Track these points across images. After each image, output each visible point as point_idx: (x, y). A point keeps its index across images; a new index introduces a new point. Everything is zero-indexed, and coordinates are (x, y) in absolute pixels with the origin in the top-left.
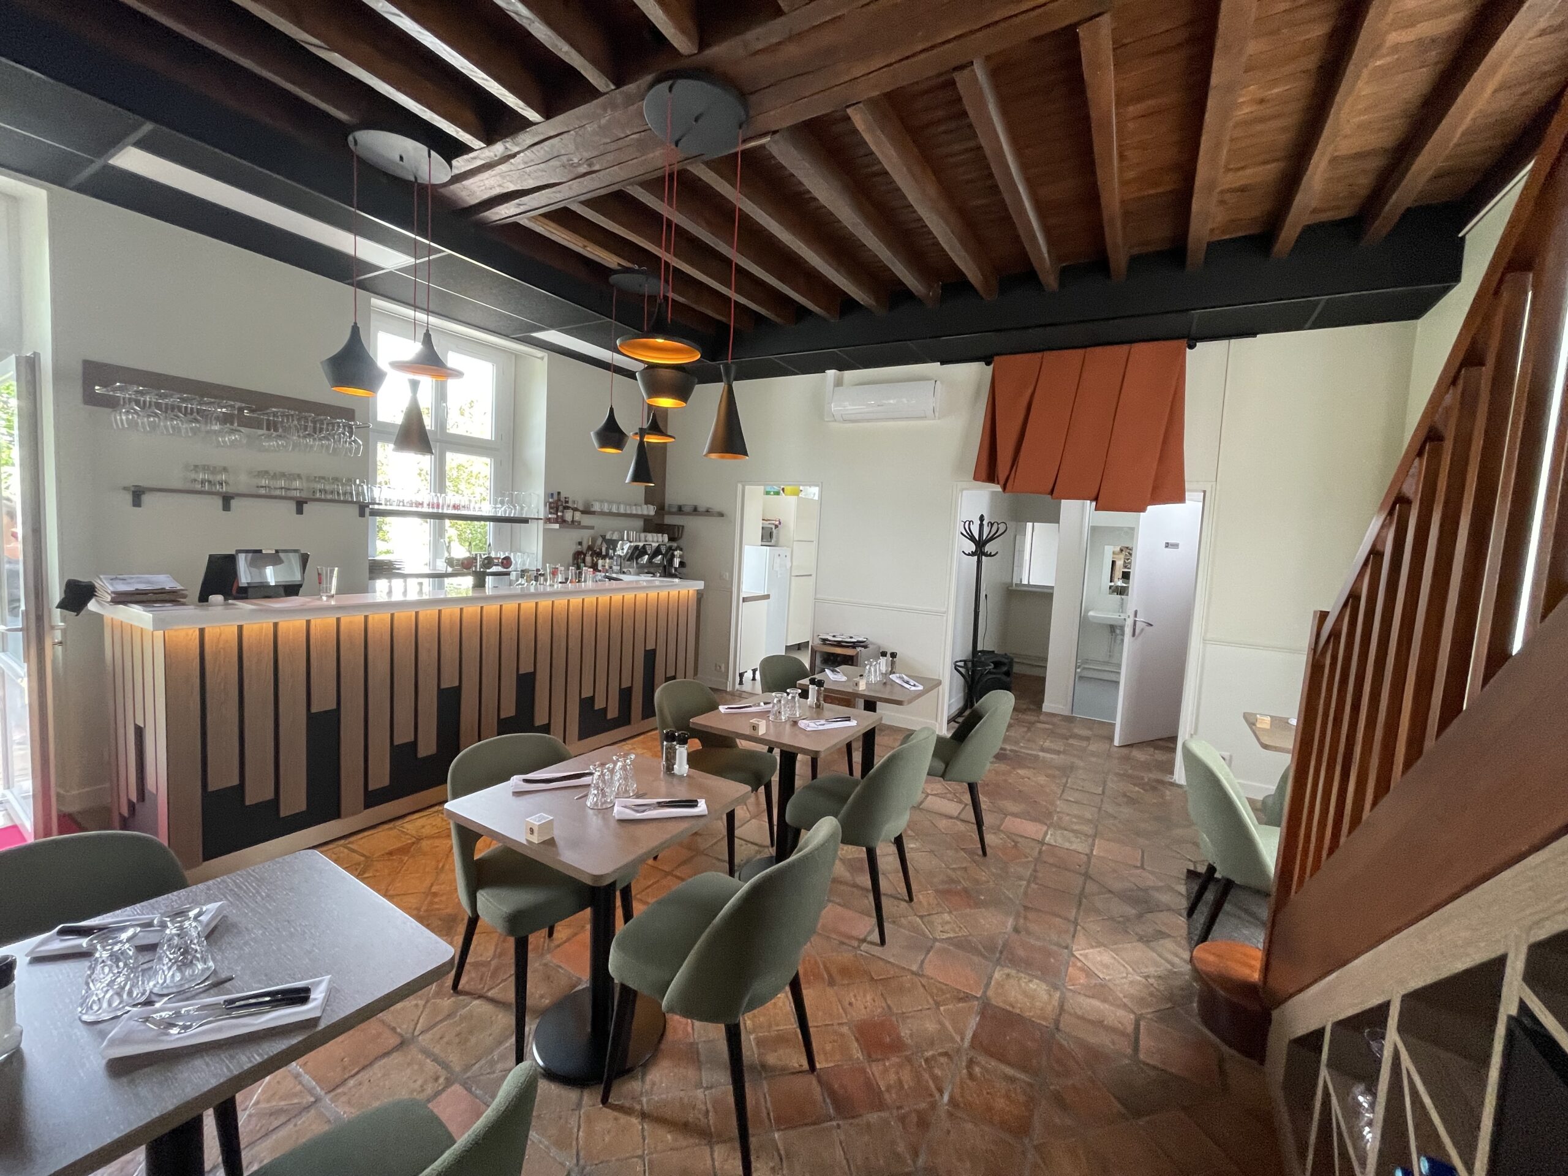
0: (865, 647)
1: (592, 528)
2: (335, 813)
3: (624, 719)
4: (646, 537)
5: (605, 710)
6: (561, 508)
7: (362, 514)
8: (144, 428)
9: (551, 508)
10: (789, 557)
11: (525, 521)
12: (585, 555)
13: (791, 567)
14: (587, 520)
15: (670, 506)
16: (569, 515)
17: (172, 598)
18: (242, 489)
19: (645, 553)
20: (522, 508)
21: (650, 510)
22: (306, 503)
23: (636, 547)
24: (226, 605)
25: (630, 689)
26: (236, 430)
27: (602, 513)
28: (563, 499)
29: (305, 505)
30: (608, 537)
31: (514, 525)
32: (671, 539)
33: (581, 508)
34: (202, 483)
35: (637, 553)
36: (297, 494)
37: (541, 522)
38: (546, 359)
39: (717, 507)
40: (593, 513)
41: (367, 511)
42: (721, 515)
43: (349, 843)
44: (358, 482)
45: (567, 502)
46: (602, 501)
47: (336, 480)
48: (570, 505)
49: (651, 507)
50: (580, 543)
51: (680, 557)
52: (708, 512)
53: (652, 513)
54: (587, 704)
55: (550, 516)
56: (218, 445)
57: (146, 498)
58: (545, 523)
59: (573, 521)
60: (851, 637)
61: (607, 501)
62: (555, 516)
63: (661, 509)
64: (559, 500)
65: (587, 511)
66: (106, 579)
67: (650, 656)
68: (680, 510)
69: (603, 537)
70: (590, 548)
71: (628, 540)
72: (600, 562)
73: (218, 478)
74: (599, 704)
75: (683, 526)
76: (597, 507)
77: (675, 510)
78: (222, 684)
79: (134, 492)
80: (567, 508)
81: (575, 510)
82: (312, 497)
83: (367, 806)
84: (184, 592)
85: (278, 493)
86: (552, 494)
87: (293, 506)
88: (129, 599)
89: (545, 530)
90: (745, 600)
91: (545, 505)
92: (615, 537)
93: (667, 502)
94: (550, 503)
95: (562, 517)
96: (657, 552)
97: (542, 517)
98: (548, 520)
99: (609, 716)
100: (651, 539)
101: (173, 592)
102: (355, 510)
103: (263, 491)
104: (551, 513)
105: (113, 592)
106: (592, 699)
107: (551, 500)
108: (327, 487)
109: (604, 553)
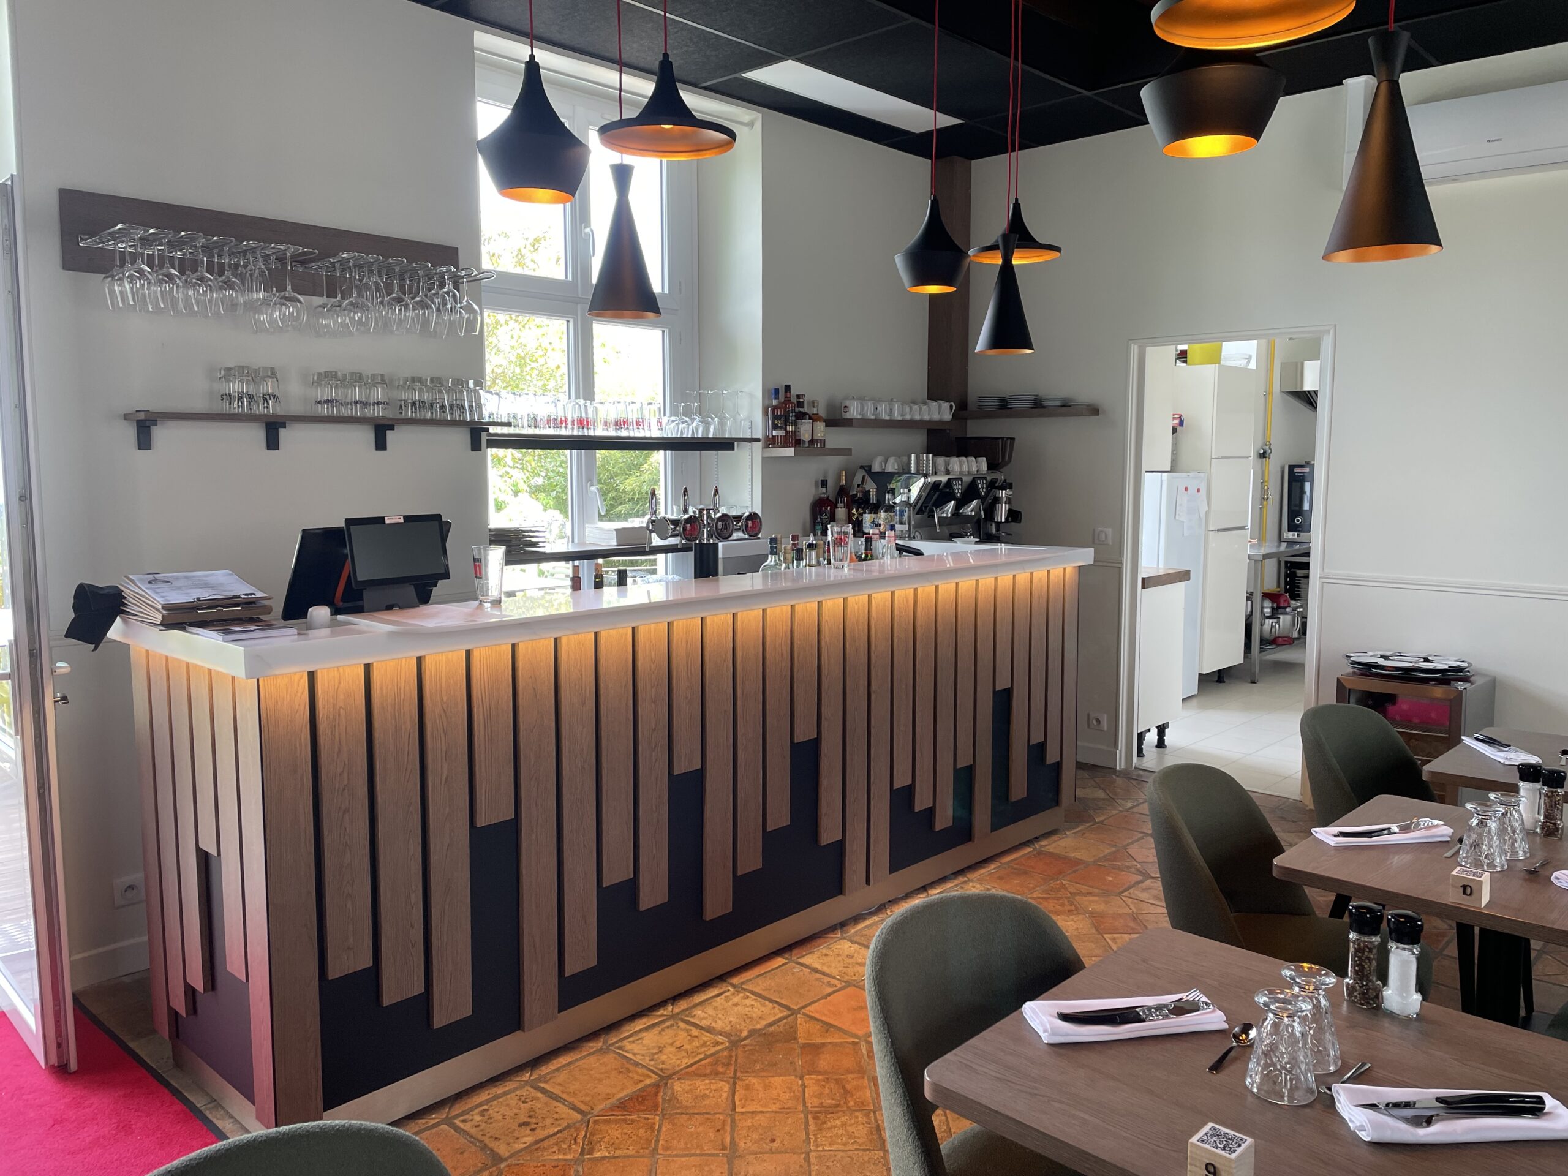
0: (1466, 680)
1: (846, 452)
2: (514, 1022)
3: (962, 833)
4: (947, 465)
5: (930, 812)
6: (791, 418)
7: (476, 446)
8: (157, 305)
9: (775, 417)
10: (1203, 492)
11: (726, 445)
12: (835, 506)
13: (1208, 513)
14: (836, 438)
15: (981, 400)
16: (805, 430)
17: (249, 613)
18: (296, 409)
19: (950, 496)
20: (722, 424)
21: (941, 412)
22: (392, 428)
23: (936, 485)
24: (333, 624)
25: (970, 770)
26: (291, 299)
27: (866, 424)
28: (794, 400)
29: (389, 432)
30: (876, 468)
31: (706, 453)
32: (992, 467)
33: (823, 413)
34: (240, 399)
35: (937, 494)
36: (379, 412)
37: (758, 445)
38: (758, 125)
39: (1084, 395)
40: (848, 423)
41: (484, 437)
42: (1094, 410)
43: (539, 1080)
44: (471, 384)
45: (800, 404)
46: (862, 399)
47: (437, 382)
48: (806, 409)
49: (946, 405)
50: (824, 483)
51: (1009, 501)
52: (1066, 408)
53: (947, 416)
54: (903, 798)
55: (775, 433)
56: (260, 328)
57: (160, 434)
58: (766, 446)
59: (812, 441)
60: (1426, 660)
61: (872, 399)
62: (782, 433)
63: (962, 408)
64: (788, 401)
65: (836, 420)
66: (141, 580)
67: (1003, 700)
68: (1005, 406)
69: (867, 469)
70: (842, 491)
71: (918, 472)
72: (867, 518)
73: (262, 389)
74: (921, 803)
75: (1013, 439)
76: (854, 411)
77: (993, 406)
78: (345, 775)
79: (139, 422)
80: (801, 416)
81: (814, 418)
82: (399, 416)
83: (565, 1004)
84: (265, 602)
85: (347, 412)
86: (777, 391)
87: (367, 435)
88: (191, 617)
89: (765, 460)
90: (1146, 583)
91: (765, 413)
92: (890, 468)
93: (972, 397)
94: (774, 408)
95: (794, 432)
96: (971, 492)
97: (759, 434)
98: (770, 442)
99: (939, 825)
100: (957, 469)
101: (249, 603)
102: (463, 437)
103: (325, 410)
104: (775, 427)
105: (163, 607)
106: (910, 790)
107: (775, 402)
108: (426, 397)
109: (873, 499)
